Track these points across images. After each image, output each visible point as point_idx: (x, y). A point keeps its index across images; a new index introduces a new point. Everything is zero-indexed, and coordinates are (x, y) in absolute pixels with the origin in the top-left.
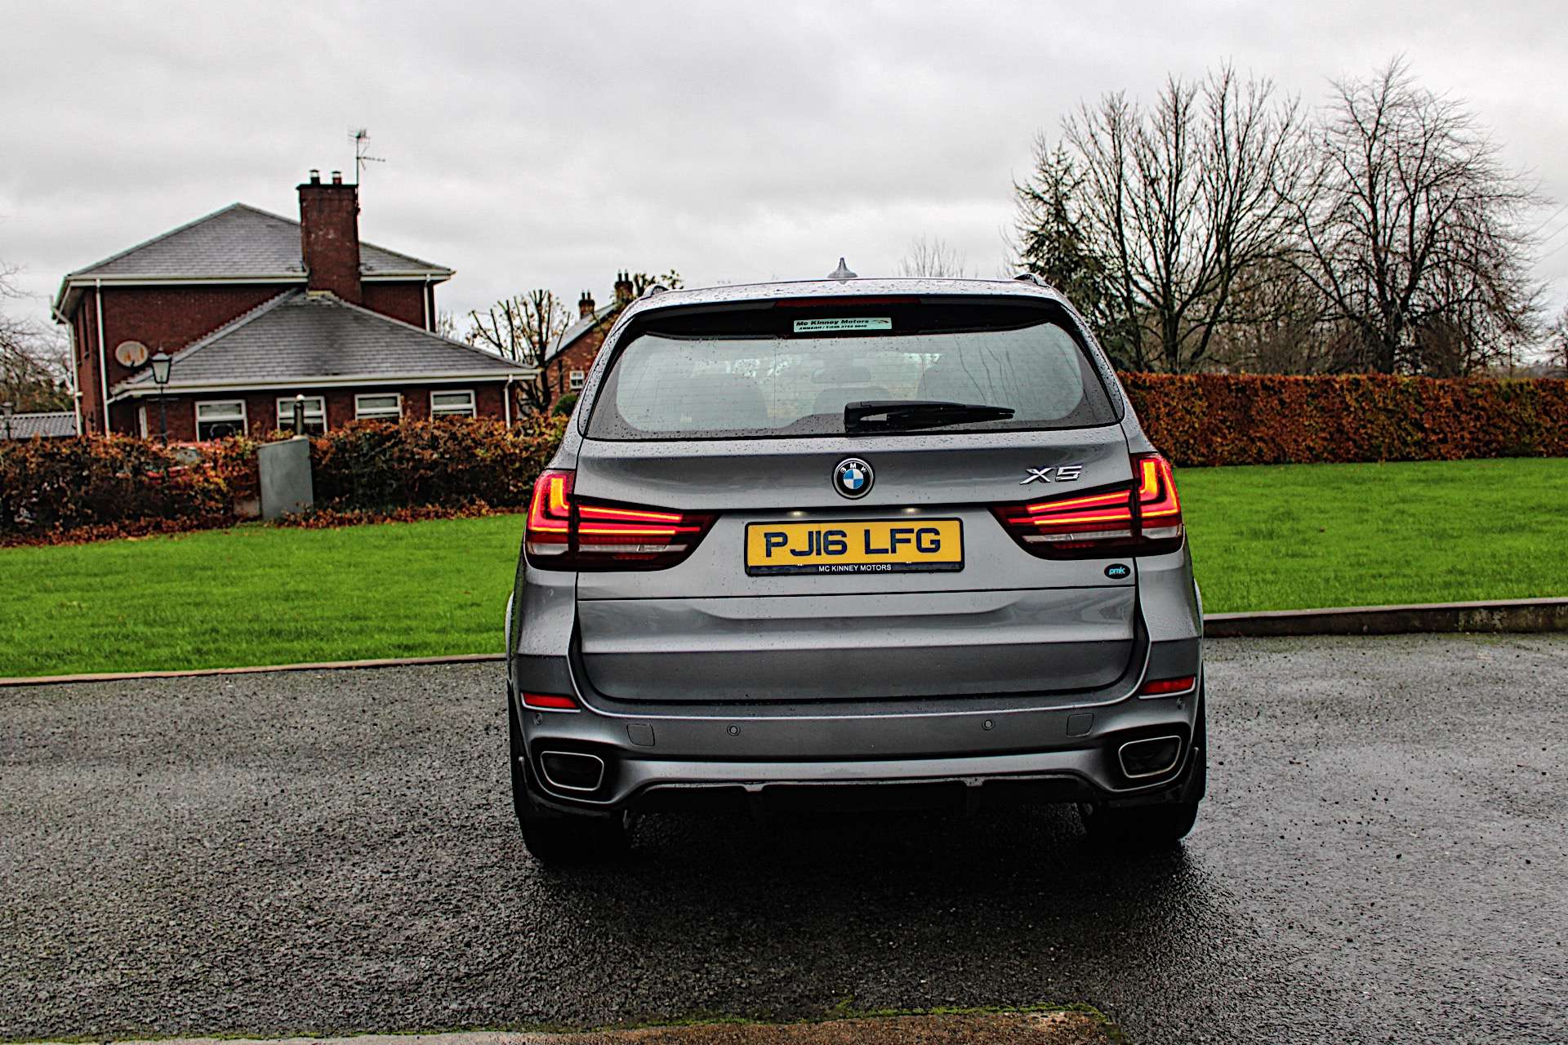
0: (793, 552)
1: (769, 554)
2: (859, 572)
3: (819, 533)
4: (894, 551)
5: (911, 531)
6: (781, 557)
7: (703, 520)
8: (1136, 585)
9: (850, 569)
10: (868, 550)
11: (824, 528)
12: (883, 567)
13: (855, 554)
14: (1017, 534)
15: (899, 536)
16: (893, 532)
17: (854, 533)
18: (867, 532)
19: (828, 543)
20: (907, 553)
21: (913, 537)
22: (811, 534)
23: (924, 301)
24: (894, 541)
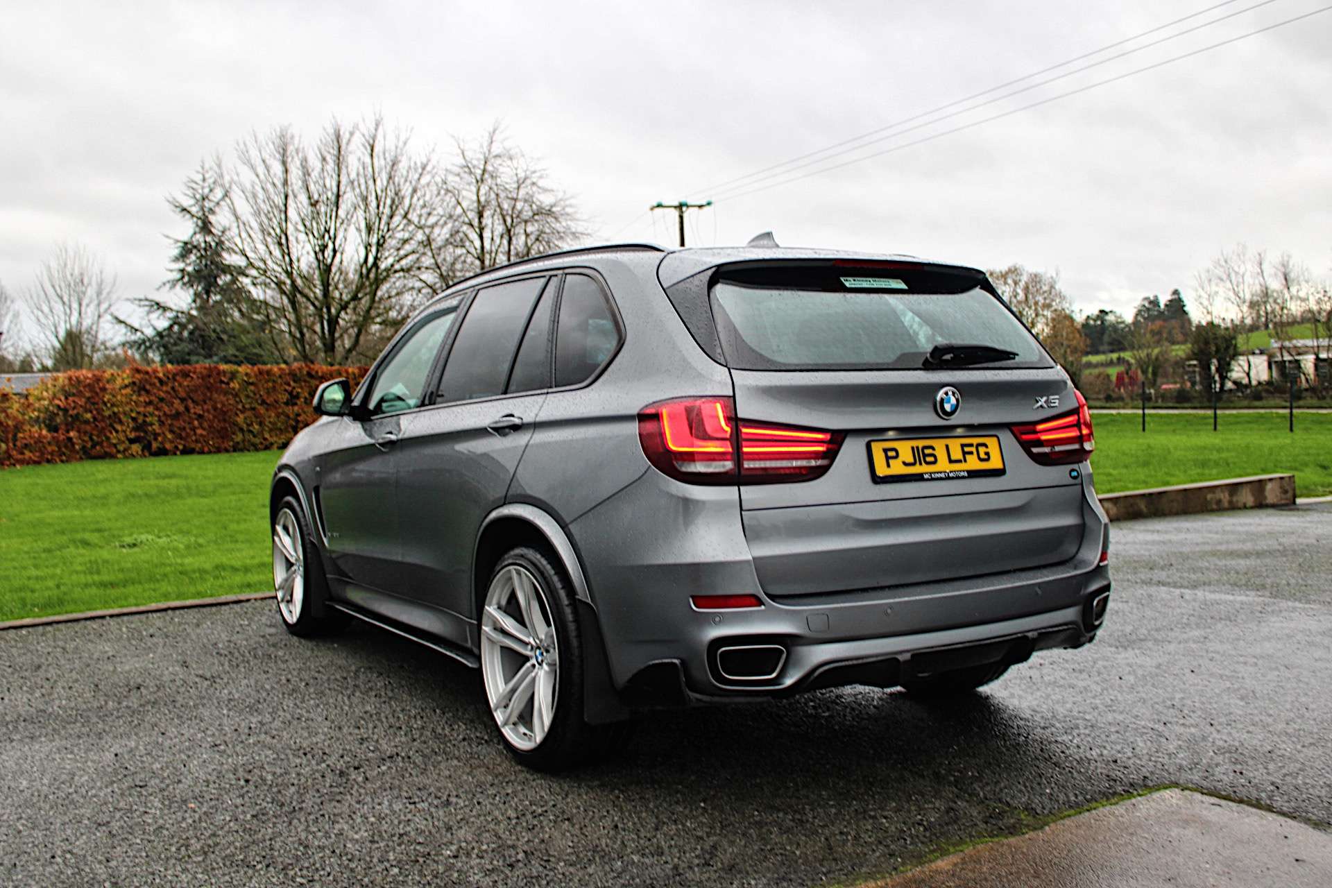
0: (905, 464)
1: (888, 466)
2: (948, 478)
3: (917, 448)
4: (965, 461)
5: (971, 445)
6: (897, 468)
7: (837, 438)
8: (1082, 484)
9: (943, 475)
10: (951, 461)
11: (921, 443)
12: (962, 474)
13: (943, 465)
14: (1026, 446)
15: (966, 449)
16: (963, 446)
17: (939, 446)
18: (947, 447)
19: (925, 455)
20: (973, 463)
21: (973, 449)
22: (913, 448)
23: (926, 268)
24: (964, 453)
